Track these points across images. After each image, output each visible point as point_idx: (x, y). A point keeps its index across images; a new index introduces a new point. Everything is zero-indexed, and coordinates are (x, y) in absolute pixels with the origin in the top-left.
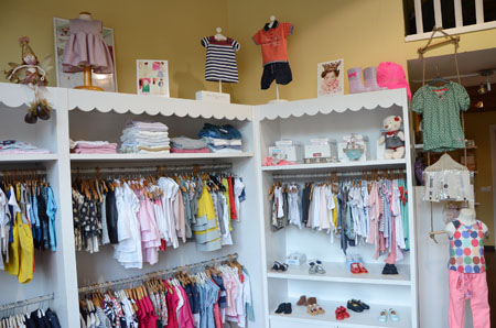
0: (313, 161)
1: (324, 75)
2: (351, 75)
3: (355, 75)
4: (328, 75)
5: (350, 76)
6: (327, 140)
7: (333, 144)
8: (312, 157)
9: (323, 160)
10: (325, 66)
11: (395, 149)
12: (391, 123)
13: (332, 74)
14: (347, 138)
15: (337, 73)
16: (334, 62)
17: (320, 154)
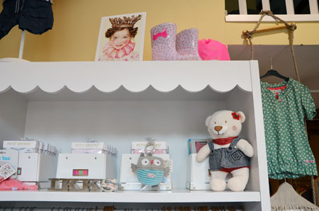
0: (68, 185)
1: (109, 34)
2: (158, 35)
3: (165, 34)
4: (117, 34)
5: (154, 38)
6: (101, 145)
7: (112, 155)
8: (70, 176)
9: (90, 185)
10: (113, 21)
11: (229, 172)
12: (226, 123)
13: (125, 32)
14: (140, 145)
15: (133, 32)
16: (129, 16)
17: (86, 172)
